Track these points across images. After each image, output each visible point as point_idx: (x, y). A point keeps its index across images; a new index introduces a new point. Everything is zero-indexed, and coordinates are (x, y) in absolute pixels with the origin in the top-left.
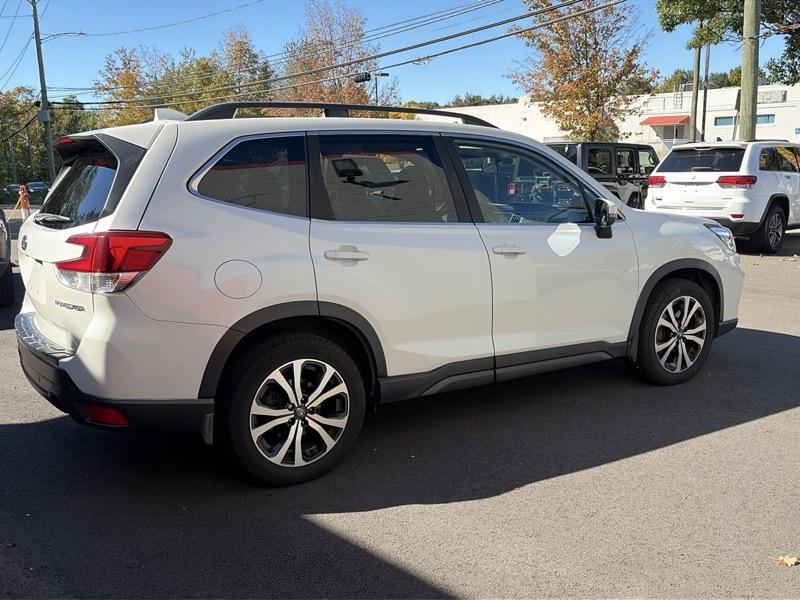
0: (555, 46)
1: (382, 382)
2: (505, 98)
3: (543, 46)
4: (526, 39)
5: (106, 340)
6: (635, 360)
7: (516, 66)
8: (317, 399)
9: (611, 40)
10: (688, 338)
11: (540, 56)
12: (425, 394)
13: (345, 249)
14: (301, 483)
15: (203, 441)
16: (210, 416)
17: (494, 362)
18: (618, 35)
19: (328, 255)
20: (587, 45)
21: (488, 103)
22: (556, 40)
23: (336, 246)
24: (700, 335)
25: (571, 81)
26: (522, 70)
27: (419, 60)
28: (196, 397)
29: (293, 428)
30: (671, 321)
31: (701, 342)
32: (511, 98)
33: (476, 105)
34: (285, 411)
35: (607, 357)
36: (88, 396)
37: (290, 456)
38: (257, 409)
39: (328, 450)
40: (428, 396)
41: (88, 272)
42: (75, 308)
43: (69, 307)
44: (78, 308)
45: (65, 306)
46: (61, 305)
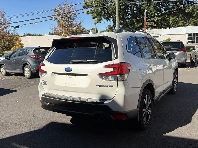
0: (61, 21)
2: (37, 34)
3: (58, 21)
7: (52, 26)
8: (148, 105)
9: (74, 21)
11: (57, 24)
12: (158, 101)
15: (138, 120)
18: (76, 19)
21: (33, 35)
23: (149, 65)
27: (34, 23)
28: (137, 108)
32: (39, 34)
33: (30, 36)
41: (117, 75)
42: (109, 86)
43: (106, 86)
44: (110, 86)
45: (103, 86)
46: (101, 86)
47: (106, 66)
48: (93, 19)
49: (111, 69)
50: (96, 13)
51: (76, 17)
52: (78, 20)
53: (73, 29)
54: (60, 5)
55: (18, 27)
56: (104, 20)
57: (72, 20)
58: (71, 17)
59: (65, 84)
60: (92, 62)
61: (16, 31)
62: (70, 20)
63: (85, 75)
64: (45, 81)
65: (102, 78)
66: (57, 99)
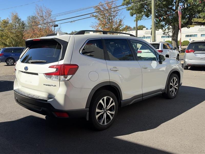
1: (122, 101)
3: (99, 19)
4: (95, 17)
5: (65, 94)
6: (166, 93)
8: (109, 107)
9: (115, 18)
10: (175, 87)
11: (98, 22)
12: (130, 104)
13: (114, 68)
14: (106, 129)
15: (86, 120)
16: (88, 113)
17: (143, 95)
18: (117, 17)
19: (111, 69)
20: (109, 19)
22: (102, 18)
23: (112, 67)
24: (177, 87)
25: (106, 28)
26: (94, 25)
27: (71, 21)
28: (85, 108)
29: (104, 114)
30: (172, 84)
31: (177, 88)
34: (103, 110)
35: (162, 93)
36: (58, 110)
37: (104, 122)
38: (97, 110)
39: (111, 120)
40: (130, 105)
41: (58, 75)
45: (48, 85)
46: (46, 85)
48: (132, 16)
49: (54, 70)
50: (135, 10)
51: (117, 15)
52: (119, 17)
53: (113, 27)
54: (101, 3)
55: (57, 26)
56: (144, 17)
57: (113, 18)
58: (112, 14)
61: (61, 29)
62: (111, 18)
63: (37, 74)
66: (22, 95)
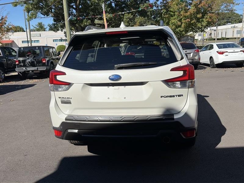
41: (187, 80)
42: (177, 96)
43: (174, 96)
44: (179, 96)
45: (171, 96)
46: (167, 97)
47: (173, 70)
49: (180, 73)
56: (39, 15)
59: (109, 98)
60: (153, 64)
64: (68, 98)
65: (169, 86)
